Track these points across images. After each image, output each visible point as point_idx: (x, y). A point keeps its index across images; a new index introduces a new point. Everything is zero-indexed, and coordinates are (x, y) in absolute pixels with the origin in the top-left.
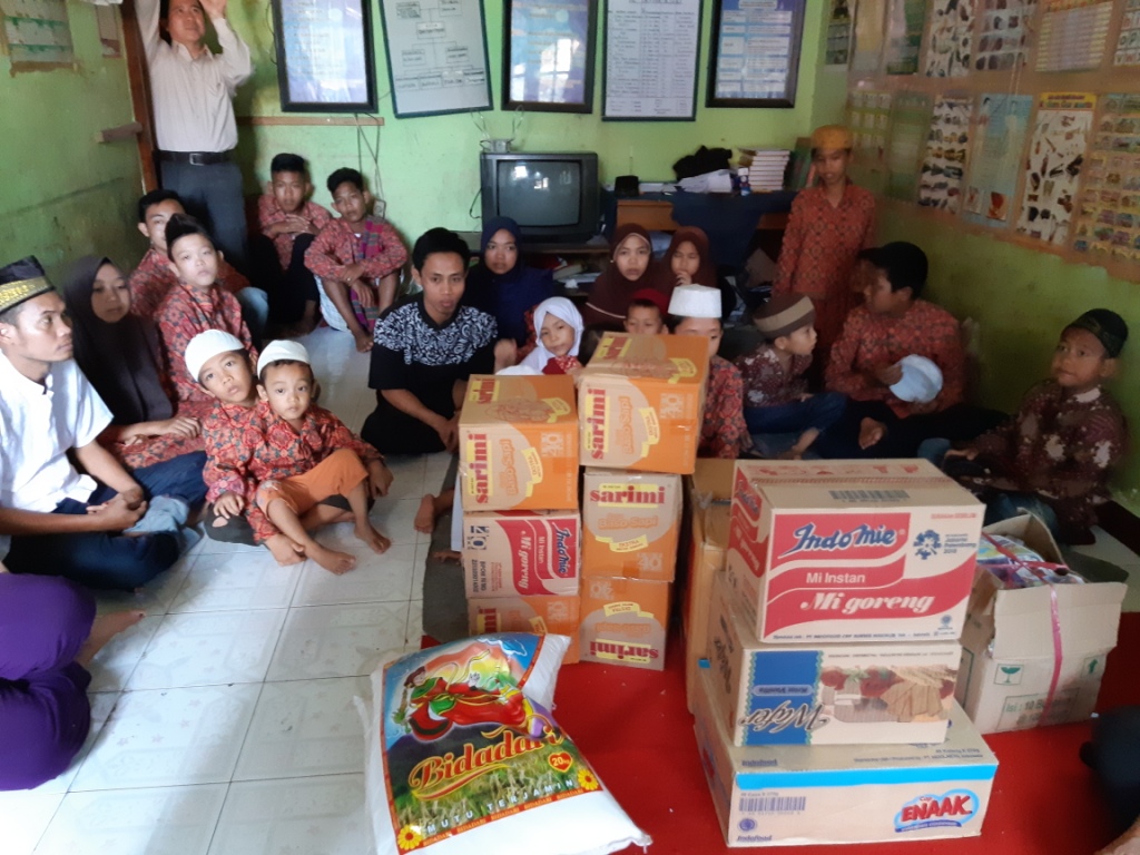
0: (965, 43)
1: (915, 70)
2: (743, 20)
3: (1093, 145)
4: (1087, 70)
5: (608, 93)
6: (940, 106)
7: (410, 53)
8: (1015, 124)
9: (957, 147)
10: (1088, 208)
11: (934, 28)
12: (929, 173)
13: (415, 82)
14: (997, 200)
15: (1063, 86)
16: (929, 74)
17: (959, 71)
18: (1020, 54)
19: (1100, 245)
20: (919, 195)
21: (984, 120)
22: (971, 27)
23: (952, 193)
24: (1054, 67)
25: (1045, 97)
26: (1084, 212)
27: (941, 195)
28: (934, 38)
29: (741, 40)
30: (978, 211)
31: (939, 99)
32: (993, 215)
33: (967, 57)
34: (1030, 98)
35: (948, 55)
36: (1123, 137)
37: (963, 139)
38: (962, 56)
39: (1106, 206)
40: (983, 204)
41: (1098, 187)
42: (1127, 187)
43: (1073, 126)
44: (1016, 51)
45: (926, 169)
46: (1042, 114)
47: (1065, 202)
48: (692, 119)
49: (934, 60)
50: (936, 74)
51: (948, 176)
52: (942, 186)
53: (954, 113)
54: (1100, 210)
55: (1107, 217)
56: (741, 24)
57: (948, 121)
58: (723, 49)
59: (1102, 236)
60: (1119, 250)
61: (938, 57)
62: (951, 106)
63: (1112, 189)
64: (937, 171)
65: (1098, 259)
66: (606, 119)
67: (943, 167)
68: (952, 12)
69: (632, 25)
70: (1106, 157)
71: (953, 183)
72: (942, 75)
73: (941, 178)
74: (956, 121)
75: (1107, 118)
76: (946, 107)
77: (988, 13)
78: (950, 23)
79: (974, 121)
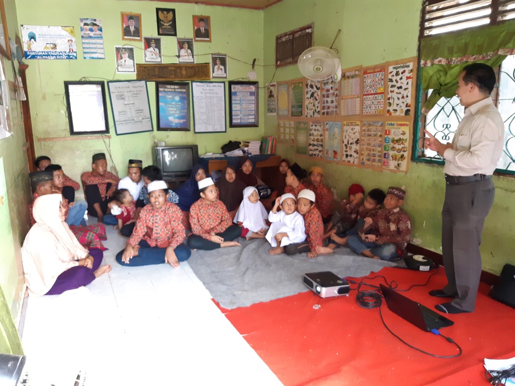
0: (318, 107)
1: (302, 115)
2: (239, 99)
3: (361, 136)
4: (355, 115)
5: (196, 124)
6: (312, 126)
7: (121, 112)
8: (337, 130)
9: (320, 138)
10: (363, 153)
11: (307, 103)
12: (311, 146)
13: (124, 122)
14: (335, 153)
15: (350, 119)
16: (306, 116)
17: (316, 115)
18: (336, 111)
19: (368, 163)
20: (309, 153)
21: (327, 130)
22: (319, 103)
23: (320, 151)
24: (347, 114)
25: (345, 123)
26: (362, 154)
27: (317, 152)
28: (307, 106)
29: (239, 105)
30: (330, 156)
31: (311, 124)
32: (335, 157)
33: (319, 111)
34: (340, 123)
35: (313, 111)
36: (369, 133)
37: (321, 135)
38: (317, 111)
39: (368, 152)
40: (331, 154)
41: (365, 147)
42: (373, 146)
43: (355, 130)
44: (334, 110)
45: (310, 145)
46: (345, 127)
47: (356, 152)
48: (225, 132)
49: (308, 112)
50: (309, 116)
51: (318, 146)
52: (317, 150)
53: (317, 128)
54: (366, 153)
55: (369, 155)
56: (238, 100)
57: (315, 130)
58: (234, 108)
59: (369, 160)
60: (374, 163)
61: (309, 111)
62: (316, 126)
63: (369, 147)
64: (314, 145)
65: (368, 167)
66: (196, 133)
67: (316, 144)
68: (312, 98)
69: (202, 101)
70: (366, 139)
71: (320, 148)
72: (311, 116)
73: (316, 147)
74: (318, 130)
75: (364, 128)
76: (314, 126)
77: (324, 99)
78: (312, 101)
79: (324, 130)
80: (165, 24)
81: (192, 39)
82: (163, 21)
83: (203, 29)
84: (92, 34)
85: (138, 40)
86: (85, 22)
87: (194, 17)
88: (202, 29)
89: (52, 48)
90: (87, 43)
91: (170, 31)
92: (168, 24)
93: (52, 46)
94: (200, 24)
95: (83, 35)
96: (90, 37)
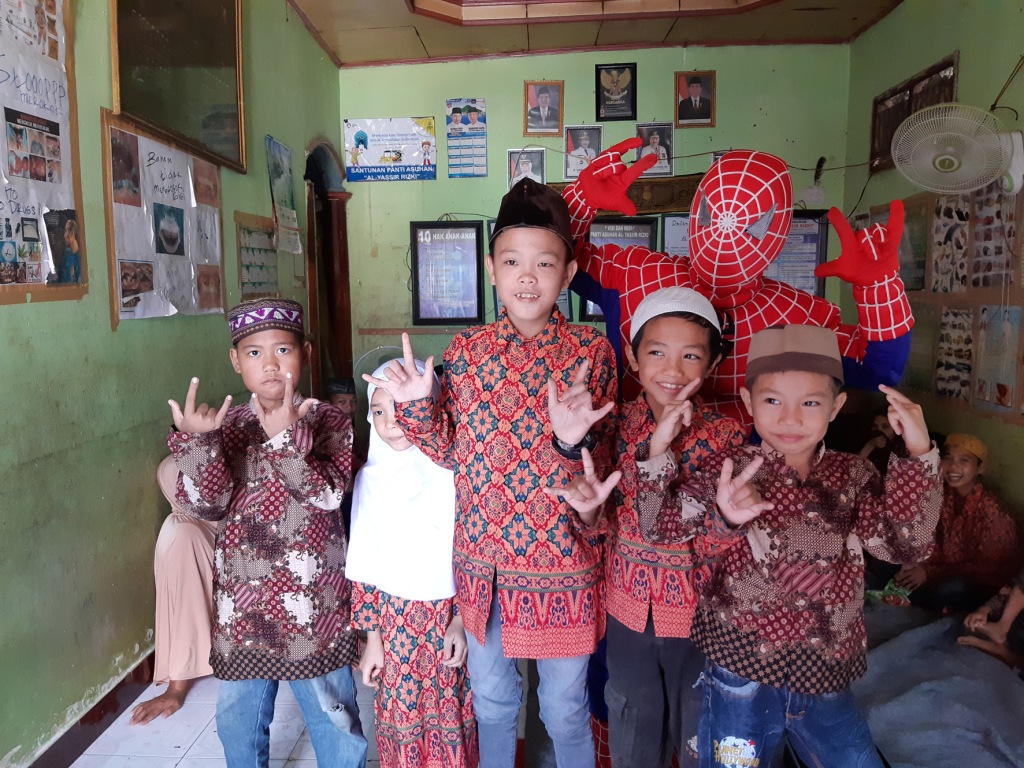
0: (962, 266)
1: (923, 287)
6: (947, 315)
9: (964, 347)
11: (935, 255)
12: (943, 368)
14: (1002, 390)
16: (935, 290)
17: (958, 288)
18: (1007, 275)
20: (936, 386)
22: (965, 255)
23: (964, 384)
27: (955, 386)
28: (936, 263)
30: (987, 398)
31: (944, 310)
32: (1000, 402)
33: (964, 277)
35: (949, 276)
37: (968, 341)
38: (960, 277)
40: (990, 394)
44: (1004, 272)
45: (940, 364)
49: (938, 279)
50: (940, 290)
51: (959, 370)
52: (955, 378)
53: (958, 320)
57: (954, 326)
61: (941, 277)
62: (955, 315)
64: (949, 366)
67: (955, 363)
68: (949, 243)
71: (964, 376)
72: (946, 290)
73: (953, 372)
74: (961, 327)
76: (951, 315)
77: (978, 244)
78: (948, 251)
79: (976, 327)
80: (613, 97)
81: (670, 125)
82: (608, 91)
83: (698, 99)
84: (466, 129)
85: (553, 134)
86: (455, 105)
87: (678, 76)
88: (696, 100)
89: (395, 160)
90: (457, 147)
91: (623, 111)
92: (618, 97)
93: (393, 155)
94: (691, 89)
95: (450, 131)
96: (463, 135)
